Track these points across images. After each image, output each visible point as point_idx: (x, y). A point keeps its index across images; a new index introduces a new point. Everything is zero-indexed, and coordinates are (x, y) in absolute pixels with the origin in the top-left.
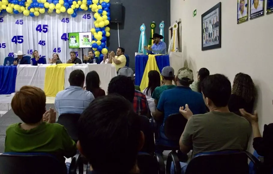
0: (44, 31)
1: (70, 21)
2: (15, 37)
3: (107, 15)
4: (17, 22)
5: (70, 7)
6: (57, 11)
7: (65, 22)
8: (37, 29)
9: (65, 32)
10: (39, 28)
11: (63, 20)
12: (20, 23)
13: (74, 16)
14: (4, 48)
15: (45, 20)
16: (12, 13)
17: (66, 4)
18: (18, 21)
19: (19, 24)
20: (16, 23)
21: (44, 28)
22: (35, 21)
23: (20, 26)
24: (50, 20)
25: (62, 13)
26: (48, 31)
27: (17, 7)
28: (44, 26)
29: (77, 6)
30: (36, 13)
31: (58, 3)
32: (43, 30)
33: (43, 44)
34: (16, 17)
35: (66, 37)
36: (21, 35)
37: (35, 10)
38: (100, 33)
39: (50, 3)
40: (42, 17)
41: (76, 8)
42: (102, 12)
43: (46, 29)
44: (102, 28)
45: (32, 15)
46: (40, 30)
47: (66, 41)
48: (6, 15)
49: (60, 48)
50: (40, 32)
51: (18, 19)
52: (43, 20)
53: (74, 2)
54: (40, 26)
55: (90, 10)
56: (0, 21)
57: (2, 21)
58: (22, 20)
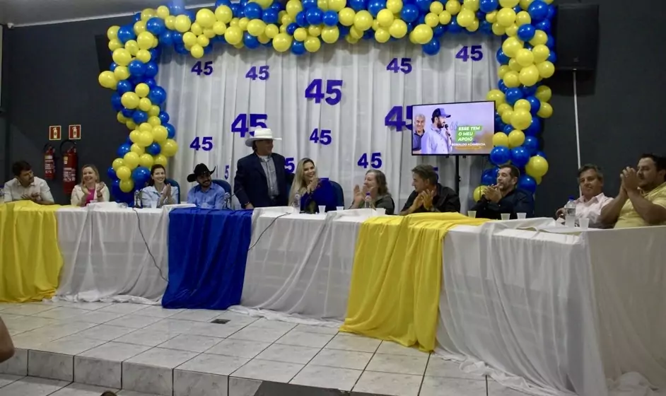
0: (328, 100)
1: (413, 68)
2: (242, 117)
3: (547, 45)
4: (252, 74)
5: (420, 20)
6: (380, 35)
7: (400, 71)
8: (308, 94)
9: (400, 104)
10: (314, 91)
11: (393, 66)
12: (259, 75)
13: (430, 50)
14: (207, 152)
15: (335, 64)
16: (238, 45)
17: (408, 11)
18: (253, 69)
19: (258, 79)
20: (248, 76)
21: (330, 91)
22: (303, 67)
23: (259, 84)
24: (351, 63)
26: (342, 99)
27: (254, 26)
28: (331, 83)
29: (445, 18)
30: (312, 44)
31: (385, 7)
32: (327, 95)
33: (325, 140)
34: (250, 59)
35: (400, 117)
36: (262, 112)
37: (308, 34)
38: (523, 105)
39: (356, 11)
40: (324, 57)
41: (440, 24)
42: (531, 35)
43: (338, 92)
44: (528, 87)
45: (298, 50)
46: (319, 97)
47: (400, 133)
48: (222, 54)
49: (379, 154)
50: (318, 101)
51: (254, 65)
52: (330, 66)
53: (435, 6)
54: (317, 83)
55: (485, 30)
56: (204, 71)
57: (208, 70)
58: (267, 67)
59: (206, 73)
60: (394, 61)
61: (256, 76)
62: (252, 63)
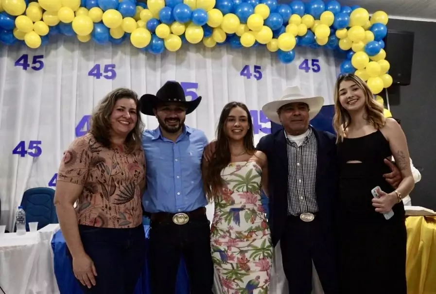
4: (95, 72)
5: (282, 30)
7: (252, 77)
11: (245, 72)
12: (105, 74)
15: (189, 66)
16: (84, 37)
17: (275, 19)
18: (97, 67)
19: (102, 78)
20: (90, 74)
22: (154, 69)
23: (105, 84)
24: (205, 67)
25: (260, 44)
29: (302, 30)
30: (173, 43)
31: (254, 13)
34: (94, 55)
37: (171, 32)
39: (224, 14)
40: (176, 60)
45: (156, 48)
48: (56, 48)
51: (97, 63)
52: (183, 69)
55: (331, 45)
56: (31, 65)
57: (38, 65)
58: (113, 66)
59: (35, 68)
60: (246, 67)
61: (101, 75)
62: (95, 61)
